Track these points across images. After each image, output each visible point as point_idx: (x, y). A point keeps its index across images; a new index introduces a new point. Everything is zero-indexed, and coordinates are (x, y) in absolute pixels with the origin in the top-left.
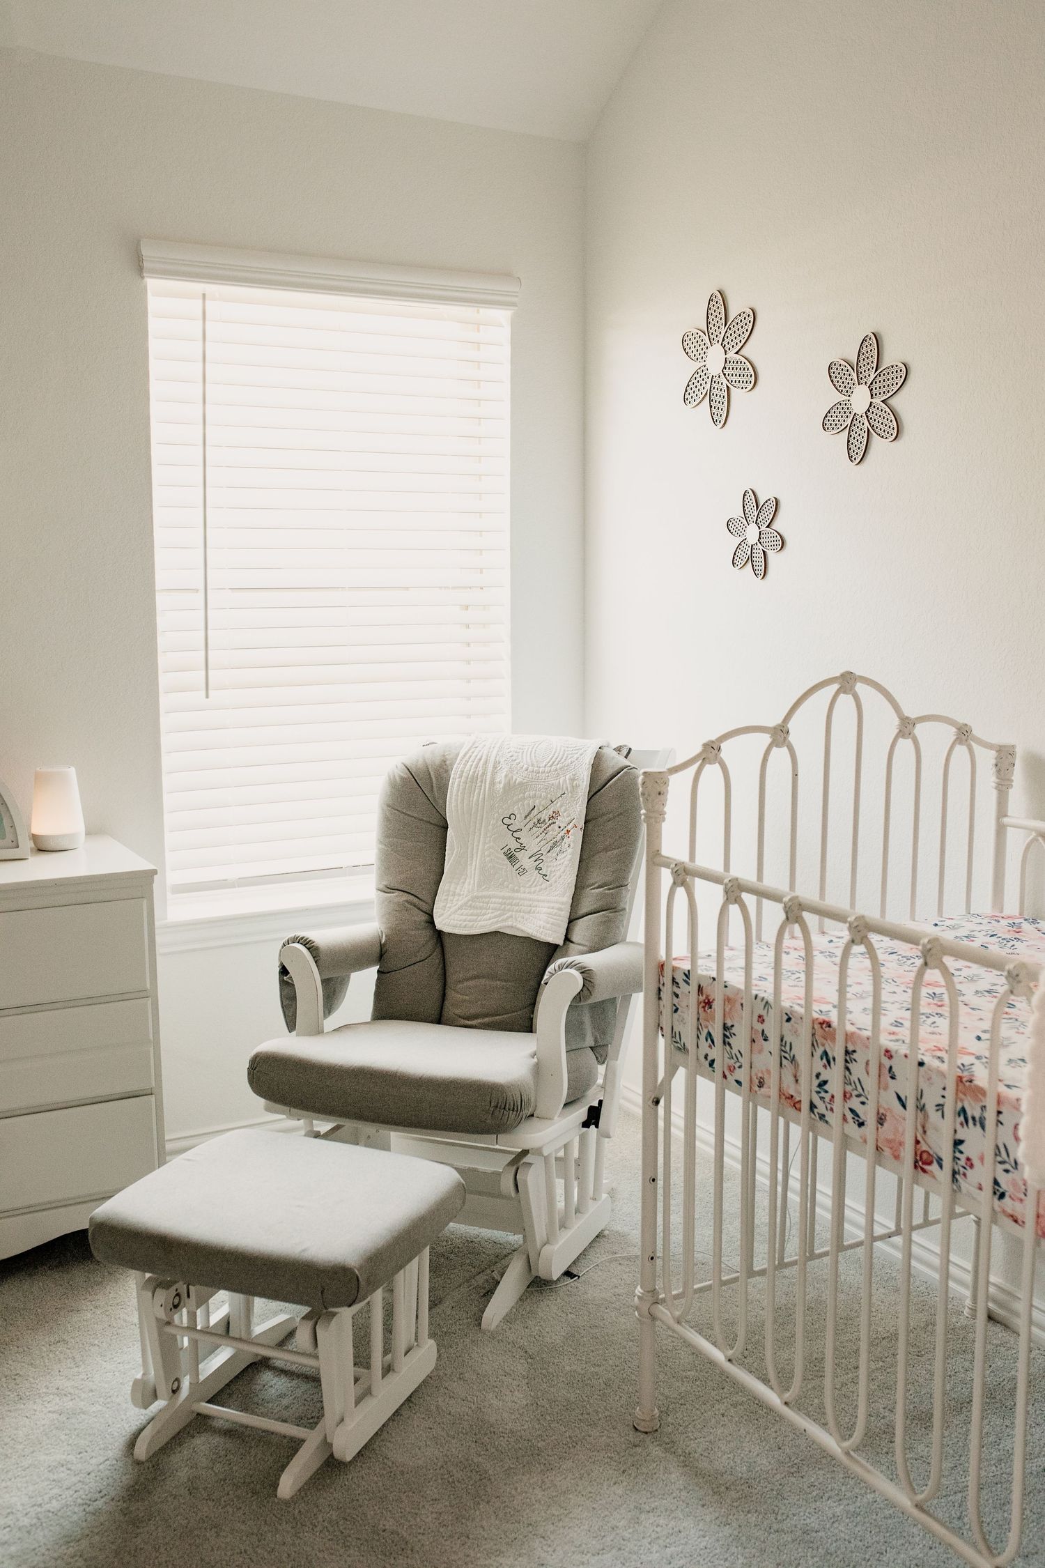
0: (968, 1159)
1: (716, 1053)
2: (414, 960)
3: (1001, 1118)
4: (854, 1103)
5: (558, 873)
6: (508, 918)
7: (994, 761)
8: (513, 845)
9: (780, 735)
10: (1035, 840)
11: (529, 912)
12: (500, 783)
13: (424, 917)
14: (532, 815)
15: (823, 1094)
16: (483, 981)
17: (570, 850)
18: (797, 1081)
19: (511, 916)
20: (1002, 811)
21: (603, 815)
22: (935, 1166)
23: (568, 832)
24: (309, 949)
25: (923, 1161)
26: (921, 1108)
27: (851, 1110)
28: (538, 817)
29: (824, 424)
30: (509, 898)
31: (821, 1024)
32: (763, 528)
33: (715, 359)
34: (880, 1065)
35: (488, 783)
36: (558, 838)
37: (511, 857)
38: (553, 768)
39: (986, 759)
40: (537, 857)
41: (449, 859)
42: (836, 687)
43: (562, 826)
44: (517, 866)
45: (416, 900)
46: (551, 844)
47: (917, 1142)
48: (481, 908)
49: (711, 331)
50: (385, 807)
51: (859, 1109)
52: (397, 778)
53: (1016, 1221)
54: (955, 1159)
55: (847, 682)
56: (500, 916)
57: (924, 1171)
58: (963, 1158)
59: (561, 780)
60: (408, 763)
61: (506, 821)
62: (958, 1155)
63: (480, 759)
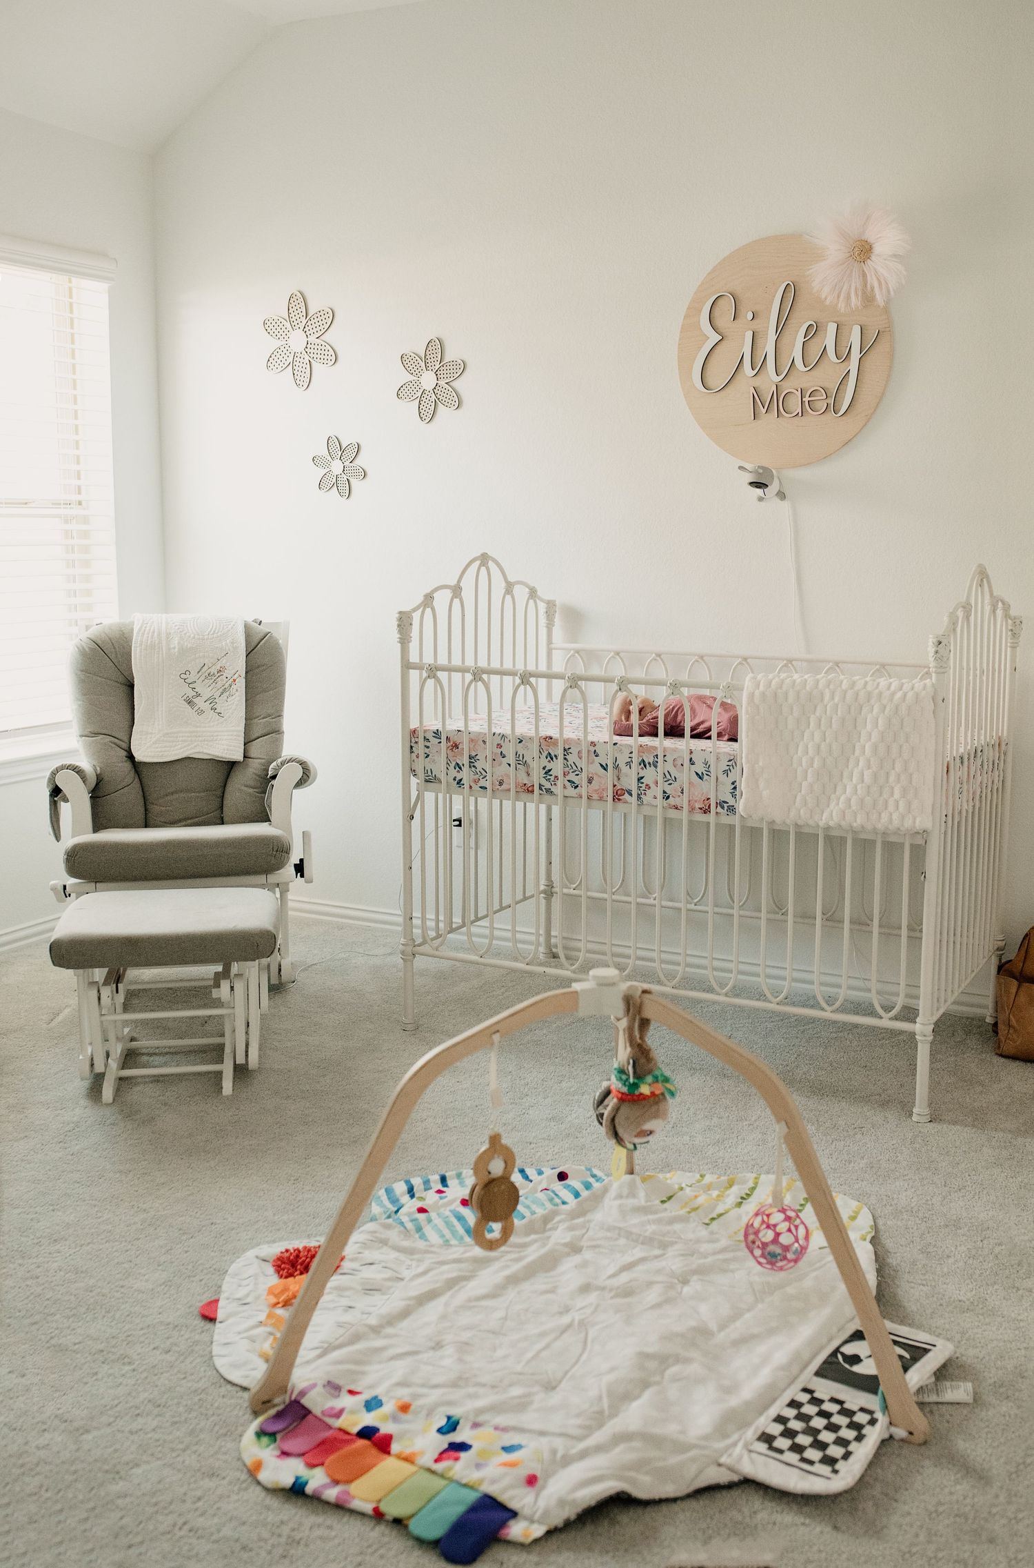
0: (647, 785)
1: (466, 774)
2: (125, 784)
3: (666, 758)
4: (572, 777)
5: (230, 711)
6: (196, 746)
7: (545, 610)
8: (191, 693)
9: (457, 590)
10: (573, 655)
11: (212, 740)
12: (174, 648)
13: (125, 753)
14: (203, 670)
15: (549, 777)
16: (182, 795)
17: (237, 694)
18: (529, 775)
19: (198, 745)
20: (549, 641)
21: (259, 667)
22: (626, 796)
23: (235, 680)
24: (77, 773)
25: (618, 796)
26: (616, 767)
27: (569, 781)
28: (209, 671)
29: (398, 395)
30: (194, 732)
31: (545, 739)
32: (347, 463)
33: (297, 341)
34: (588, 751)
35: (164, 649)
36: (227, 686)
37: (190, 702)
38: (215, 635)
39: (542, 607)
40: (211, 700)
41: (139, 708)
42: (478, 563)
43: (229, 677)
44: (196, 708)
45: (116, 741)
46: (221, 690)
47: (614, 786)
48: (173, 742)
49: (292, 320)
50: (79, 673)
51: (575, 779)
52: (87, 650)
53: (677, 808)
54: (639, 788)
55: (484, 559)
56: (189, 745)
57: (619, 800)
58: (643, 786)
59: (224, 643)
60: (92, 637)
61: (183, 676)
62: (640, 785)
63: (154, 632)
